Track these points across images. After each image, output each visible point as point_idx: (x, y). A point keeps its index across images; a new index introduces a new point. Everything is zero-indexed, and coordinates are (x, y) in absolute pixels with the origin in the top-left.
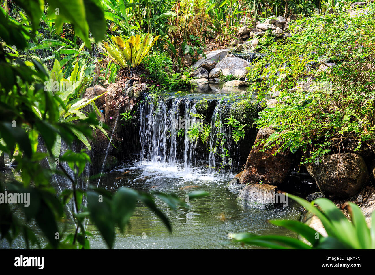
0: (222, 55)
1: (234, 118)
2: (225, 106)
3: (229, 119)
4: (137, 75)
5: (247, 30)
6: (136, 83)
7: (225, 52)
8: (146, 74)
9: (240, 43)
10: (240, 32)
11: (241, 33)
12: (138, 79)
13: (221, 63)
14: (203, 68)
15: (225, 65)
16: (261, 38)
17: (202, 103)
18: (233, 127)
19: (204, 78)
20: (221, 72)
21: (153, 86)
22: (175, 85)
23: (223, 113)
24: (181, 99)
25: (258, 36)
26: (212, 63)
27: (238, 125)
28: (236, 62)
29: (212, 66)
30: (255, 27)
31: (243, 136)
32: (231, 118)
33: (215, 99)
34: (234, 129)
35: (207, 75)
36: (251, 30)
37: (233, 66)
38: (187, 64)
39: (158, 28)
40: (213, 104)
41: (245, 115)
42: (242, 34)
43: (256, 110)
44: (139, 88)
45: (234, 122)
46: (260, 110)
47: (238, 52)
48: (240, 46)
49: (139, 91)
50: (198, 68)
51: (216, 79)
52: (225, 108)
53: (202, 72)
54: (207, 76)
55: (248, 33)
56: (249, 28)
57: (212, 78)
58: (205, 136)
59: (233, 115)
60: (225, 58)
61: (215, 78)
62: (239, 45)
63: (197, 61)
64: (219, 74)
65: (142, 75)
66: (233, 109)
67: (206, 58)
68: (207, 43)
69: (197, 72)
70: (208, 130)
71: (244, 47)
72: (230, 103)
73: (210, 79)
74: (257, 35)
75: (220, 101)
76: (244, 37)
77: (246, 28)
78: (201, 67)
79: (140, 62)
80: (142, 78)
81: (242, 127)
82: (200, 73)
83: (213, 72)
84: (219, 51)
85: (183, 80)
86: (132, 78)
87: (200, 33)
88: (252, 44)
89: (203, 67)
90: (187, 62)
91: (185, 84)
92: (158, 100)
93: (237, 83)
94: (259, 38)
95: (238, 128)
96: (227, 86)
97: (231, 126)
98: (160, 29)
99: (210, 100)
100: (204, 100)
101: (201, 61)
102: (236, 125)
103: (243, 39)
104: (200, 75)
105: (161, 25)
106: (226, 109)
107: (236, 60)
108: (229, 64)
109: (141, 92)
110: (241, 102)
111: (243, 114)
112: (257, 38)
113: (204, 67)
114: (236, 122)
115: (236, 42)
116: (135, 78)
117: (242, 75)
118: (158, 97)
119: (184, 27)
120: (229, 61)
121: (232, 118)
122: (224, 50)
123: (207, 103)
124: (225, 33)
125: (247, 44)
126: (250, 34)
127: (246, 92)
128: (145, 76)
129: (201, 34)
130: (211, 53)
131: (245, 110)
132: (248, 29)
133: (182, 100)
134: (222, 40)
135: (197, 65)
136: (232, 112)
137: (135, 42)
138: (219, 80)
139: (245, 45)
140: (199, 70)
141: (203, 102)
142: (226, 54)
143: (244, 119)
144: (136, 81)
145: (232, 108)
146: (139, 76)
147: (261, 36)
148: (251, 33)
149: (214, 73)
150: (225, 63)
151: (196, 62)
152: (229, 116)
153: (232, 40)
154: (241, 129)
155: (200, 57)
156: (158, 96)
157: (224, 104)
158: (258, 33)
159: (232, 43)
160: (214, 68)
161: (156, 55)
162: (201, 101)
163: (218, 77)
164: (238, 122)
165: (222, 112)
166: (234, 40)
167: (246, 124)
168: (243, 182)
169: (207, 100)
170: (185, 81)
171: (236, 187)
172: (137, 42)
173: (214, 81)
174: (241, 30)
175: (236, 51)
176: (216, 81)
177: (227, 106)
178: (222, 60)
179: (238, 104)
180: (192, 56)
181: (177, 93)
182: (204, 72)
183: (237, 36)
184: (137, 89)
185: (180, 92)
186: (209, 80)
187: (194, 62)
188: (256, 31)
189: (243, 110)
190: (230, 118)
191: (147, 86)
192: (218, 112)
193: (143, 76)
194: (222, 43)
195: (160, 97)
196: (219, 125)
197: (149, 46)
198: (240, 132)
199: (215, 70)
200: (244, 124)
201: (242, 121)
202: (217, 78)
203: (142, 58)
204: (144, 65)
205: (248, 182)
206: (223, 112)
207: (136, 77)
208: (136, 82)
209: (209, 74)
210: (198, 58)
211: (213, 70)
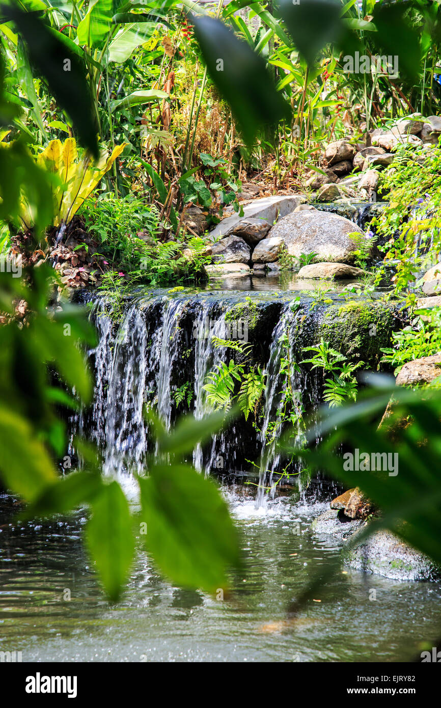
0: (284, 207)
1: (330, 346)
2: (303, 317)
3: (317, 350)
4: (66, 247)
5: (346, 150)
6: (64, 268)
7: (290, 200)
8: (88, 244)
9: (328, 182)
10: (328, 155)
11: (331, 157)
12: (68, 256)
13: (283, 225)
14: (236, 238)
15: (295, 231)
16: (383, 169)
17: (243, 311)
18: (326, 371)
19: (240, 261)
20: (284, 248)
21: (109, 275)
22: (165, 274)
23: (300, 336)
24: (186, 302)
25: (375, 163)
26: (259, 224)
27: (339, 364)
28: (323, 222)
29: (260, 232)
30: (369, 144)
31: (354, 396)
32: (321, 347)
33: (276, 301)
34: (330, 375)
35: (247, 256)
36: (357, 151)
37: (315, 231)
38: (193, 228)
39: (119, 135)
40: (272, 313)
41: (358, 338)
42: (334, 161)
43: (387, 327)
44: (70, 280)
45: (329, 357)
46: (398, 324)
47: (326, 202)
48: (331, 187)
49: (70, 286)
50: (225, 237)
51: (270, 265)
52: (305, 321)
53: (234, 247)
54: (248, 258)
55: (349, 158)
56: (353, 145)
57: (259, 261)
58: (250, 398)
59: (326, 338)
60: (293, 213)
61: (269, 262)
62: (325, 186)
63: (219, 221)
64: (280, 252)
65: (78, 247)
66: (327, 322)
67: (242, 214)
68: (243, 182)
69: (221, 248)
70: (258, 383)
71: (340, 190)
72: (317, 307)
73: (256, 266)
74: (373, 161)
75: (291, 305)
76: (340, 168)
77: (344, 145)
78: (230, 234)
79: (74, 212)
80: (80, 254)
81: (352, 369)
82: (228, 250)
83: (263, 249)
84: (275, 199)
85: (187, 261)
86: (53, 254)
87: (225, 152)
88: (361, 184)
89: (237, 235)
90: (193, 224)
91: (191, 271)
92: (123, 308)
93: (329, 269)
94: (380, 170)
95: (339, 373)
96: (303, 278)
97: (320, 369)
98: (124, 137)
99: (263, 302)
100: (247, 303)
101: (231, 221)
102: (334, 365)
103: (336, 172)
104: (230, 255)
105: (126, 127)
106: (308, 325)
107: (322, 218)
108: (305, 228)
109: (78, 289)
110: (347, 306)
111: (354, 335)
112: (374, 170)
113: (239, 233)
114: (335, 357)
115: (319, 180)
116: (59, 255)
117: (339, 254)
118: (124, 300)
119: (185, 137)
120: (305, 220)
121: (325, 345)
122: (289, 197)
123: (257, 310)
124: (290, 157)
125: (347, 185)
126: (355, 160)
127: (357, 286)
128: (87, 248)
129: (228, 154)
130: (254, 203)
131: (360, 326)
132: (350, 148)
133: (188, 305)
134: (281, 176)
135: (219, 232)
136: (325, 332)
137: (62, 158)
138: (280, 267)
139: (342, 185)
140: (228, 241)
141: (245, 308)
142: (295, 206)
143: (356, 350)
144: (62, 260)
145: (324, 320)
146: (71, 250)
147: (382, 165)
148: (358, 158)
149: (267, 250)
150: (295, 224)
151: (216, 225)
152: (317, 343)
153: (309, 174)
154: (349, 374)
155: (226, 213)
156: (124, 296)
157: (302, 311)
158: (377, 157)
159: (307, 183)
160: (264, 238)
161: (114, 200)
162: (240, 305)
163: (276, 260)
164: (340, 357)
165: (297, 332)
166: (314, 173)
167: (362, 363)
168: (358, 513)
169: (256, 302)
170: (194, 264)
171: (337, 529)
172: (66, 157)
173: (266, 269)
174: (331, 149)
175: (320, 200)
176: (271, 270)
177: (311, 316)
178: (286, 218)
179: (340, 309)
180: (206, 209)
181: (174, 290)
182: (240, 248)
183: (321, 165)
184: (66, 281)
185: (182, 288)
186: (251, 267)
187: (211, 225)
188: (370, 152)
189: (354, 326)
190: (317, 345)
191: (92, 273)
192: (284, 333)
193: (83, 249)
194: (282, 183)
195: (129, 300)
196: (288, 366)
197: (99, 170)
198: (344, 384)
199: (268, 241)
200: (355, 361)
201: (350, 354)
202: (272, 262)
203: (79, 201)
204: (85, 220)
205: (370, 513)
206: (300, 333)
207: (62, 252)
208: (64, 264)
209: (251, 252)
210: (221, 215)
211: (264, 241)
